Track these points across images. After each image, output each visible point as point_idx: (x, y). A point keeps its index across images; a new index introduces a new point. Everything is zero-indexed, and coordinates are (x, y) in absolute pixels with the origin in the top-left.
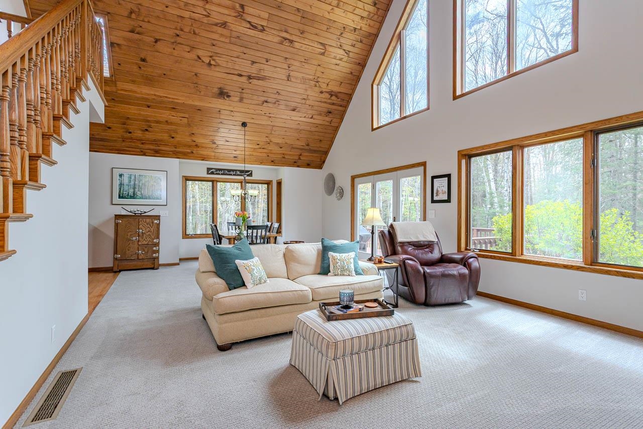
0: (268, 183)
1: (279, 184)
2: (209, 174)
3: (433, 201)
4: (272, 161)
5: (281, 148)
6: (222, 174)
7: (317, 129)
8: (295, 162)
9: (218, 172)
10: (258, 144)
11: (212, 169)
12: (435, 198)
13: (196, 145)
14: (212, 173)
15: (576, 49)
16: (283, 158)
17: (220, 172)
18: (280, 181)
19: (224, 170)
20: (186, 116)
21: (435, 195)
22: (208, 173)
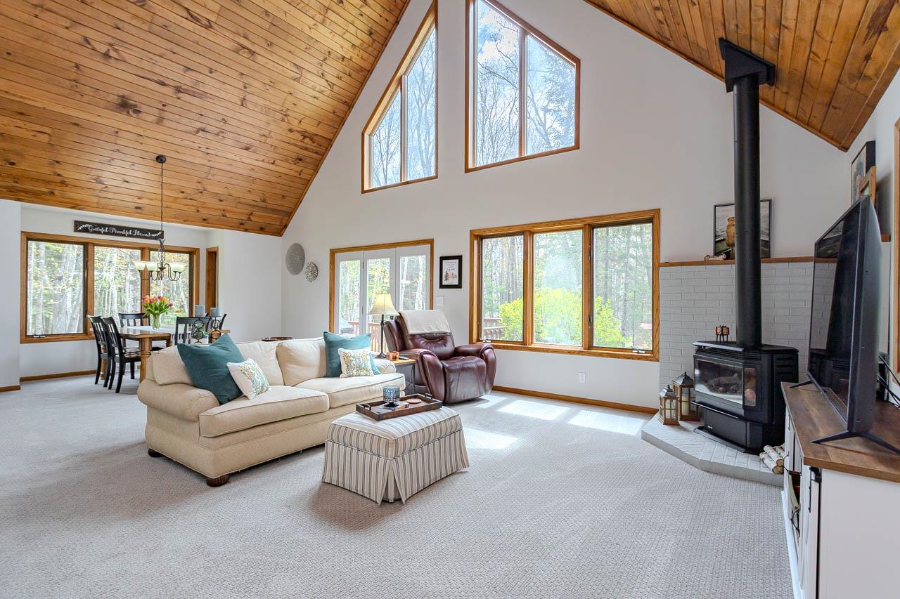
0: (192, 253)
1: (212, 255)
2: (80, 231)
3: (442, 286)
4: (204, 220)
5: (221, 201)
6: (105, 233)
7: (279, 180)
8: (241, 224)
9: (97, 229)
10: (183, 192)
11: (85, 223)
12: (444, 283)
13: (63, 183)
14: (86, 230)
15: (577, 146)
16: (223, 216)
17: (102, 230)
18: (213, 250)
19: (109, 226)
20: (48, 130)
21: (444, 279)
22: (76, 230)
